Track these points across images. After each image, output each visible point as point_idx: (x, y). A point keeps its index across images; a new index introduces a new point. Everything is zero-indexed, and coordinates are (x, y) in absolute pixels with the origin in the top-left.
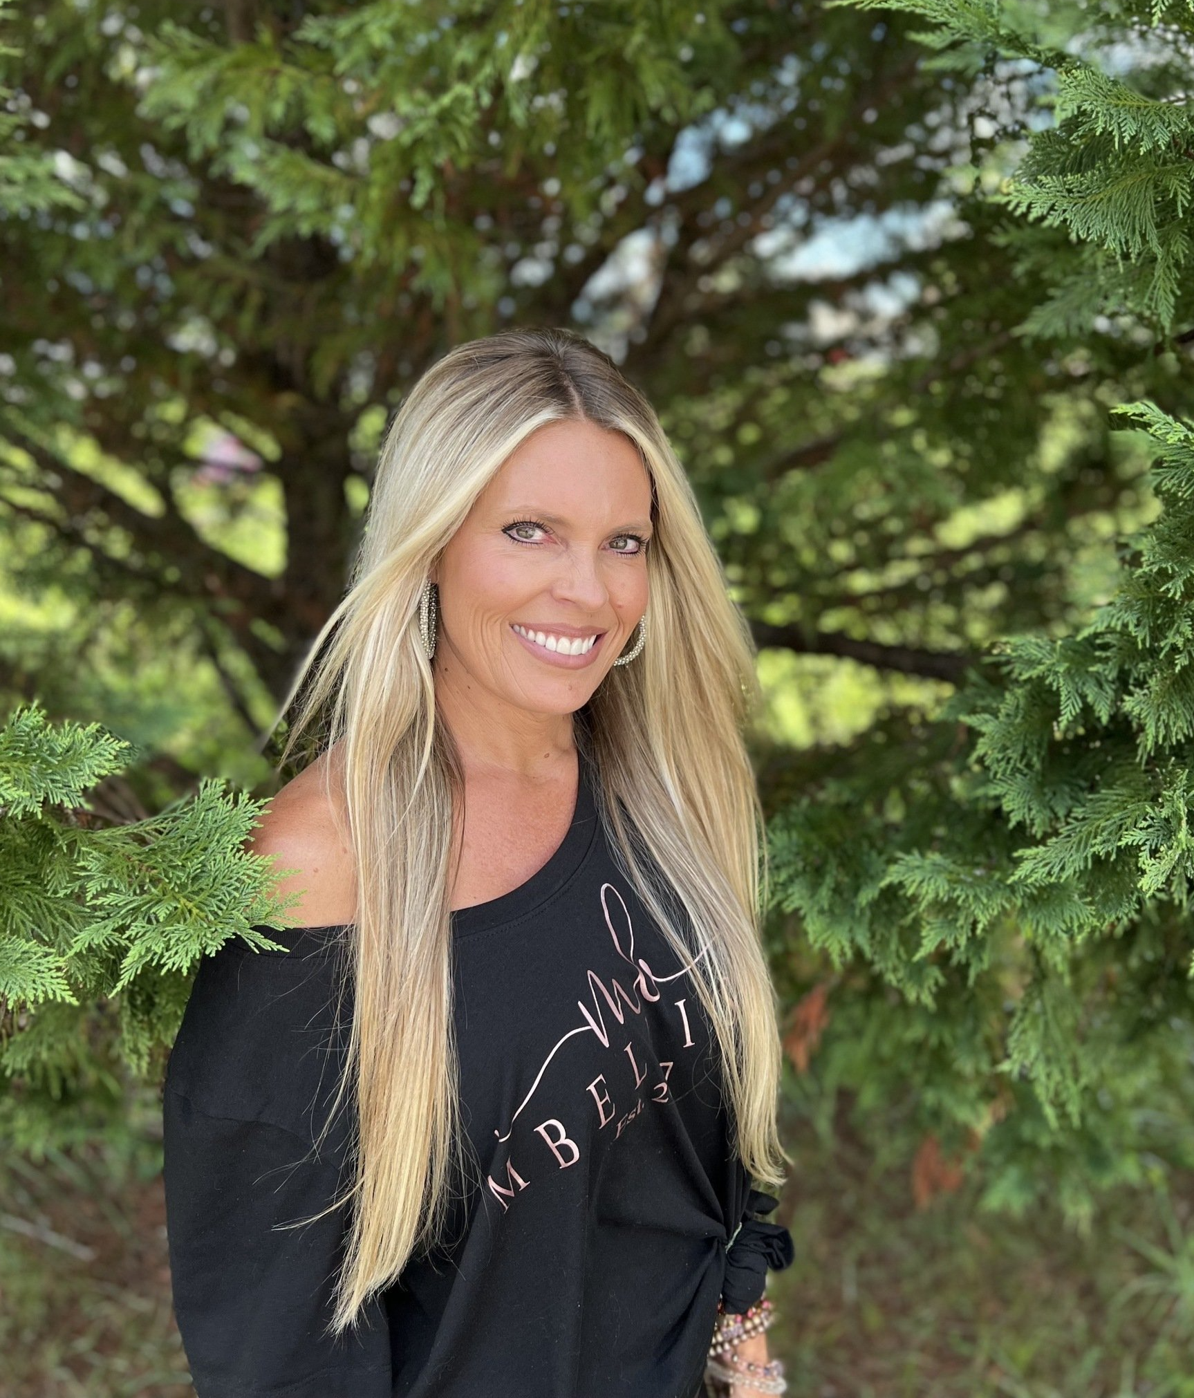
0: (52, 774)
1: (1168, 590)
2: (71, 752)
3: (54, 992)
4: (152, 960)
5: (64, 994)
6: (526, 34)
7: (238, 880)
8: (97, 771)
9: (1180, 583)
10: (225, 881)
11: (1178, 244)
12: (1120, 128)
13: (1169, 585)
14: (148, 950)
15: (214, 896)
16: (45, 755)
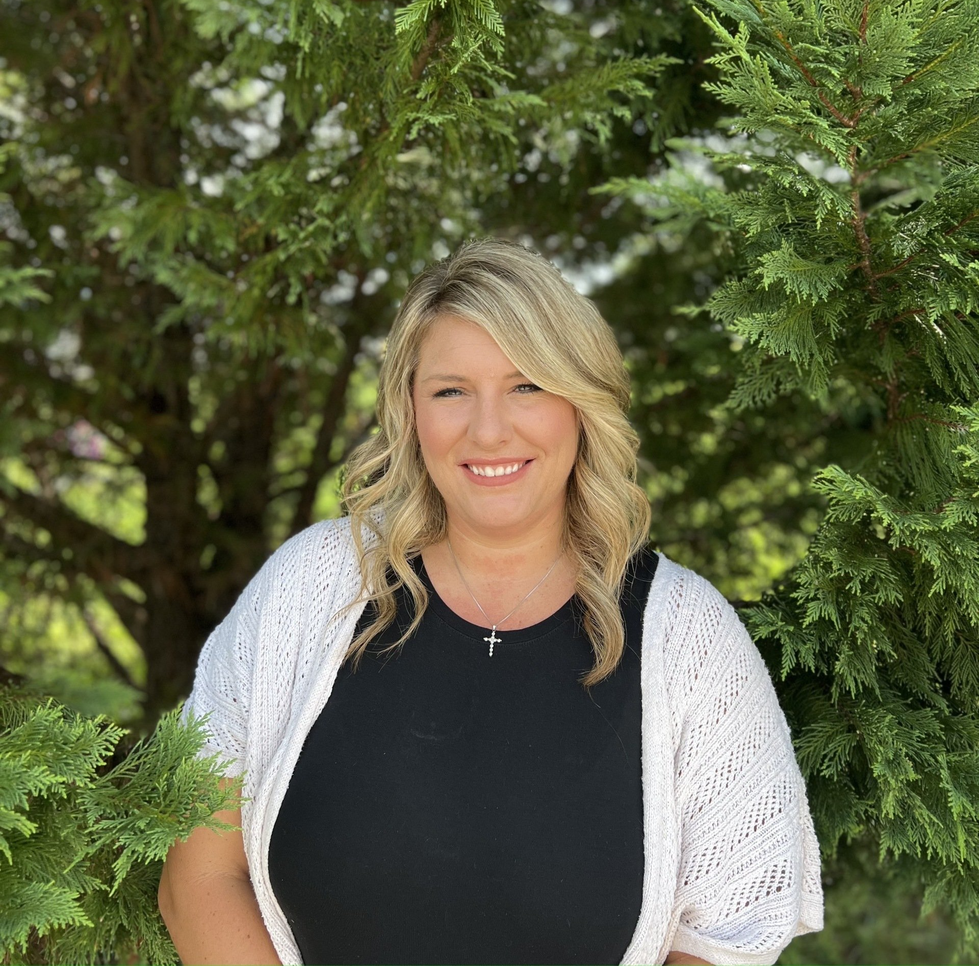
0: (66, 758)
1: (851, 588)
2: (82, 740)
3: (73, 920)
4: (138, 858)
5: (81, 919)
6: (370, 195)
7: (194, 783)
8: (104, 753)
9: (858, 582)
10: (186, 787)
11: (827, 352)
12: (799, 288)
13: (851, 584)
14: (133, 852)
15: (180, 803)
16: (60, 744)
